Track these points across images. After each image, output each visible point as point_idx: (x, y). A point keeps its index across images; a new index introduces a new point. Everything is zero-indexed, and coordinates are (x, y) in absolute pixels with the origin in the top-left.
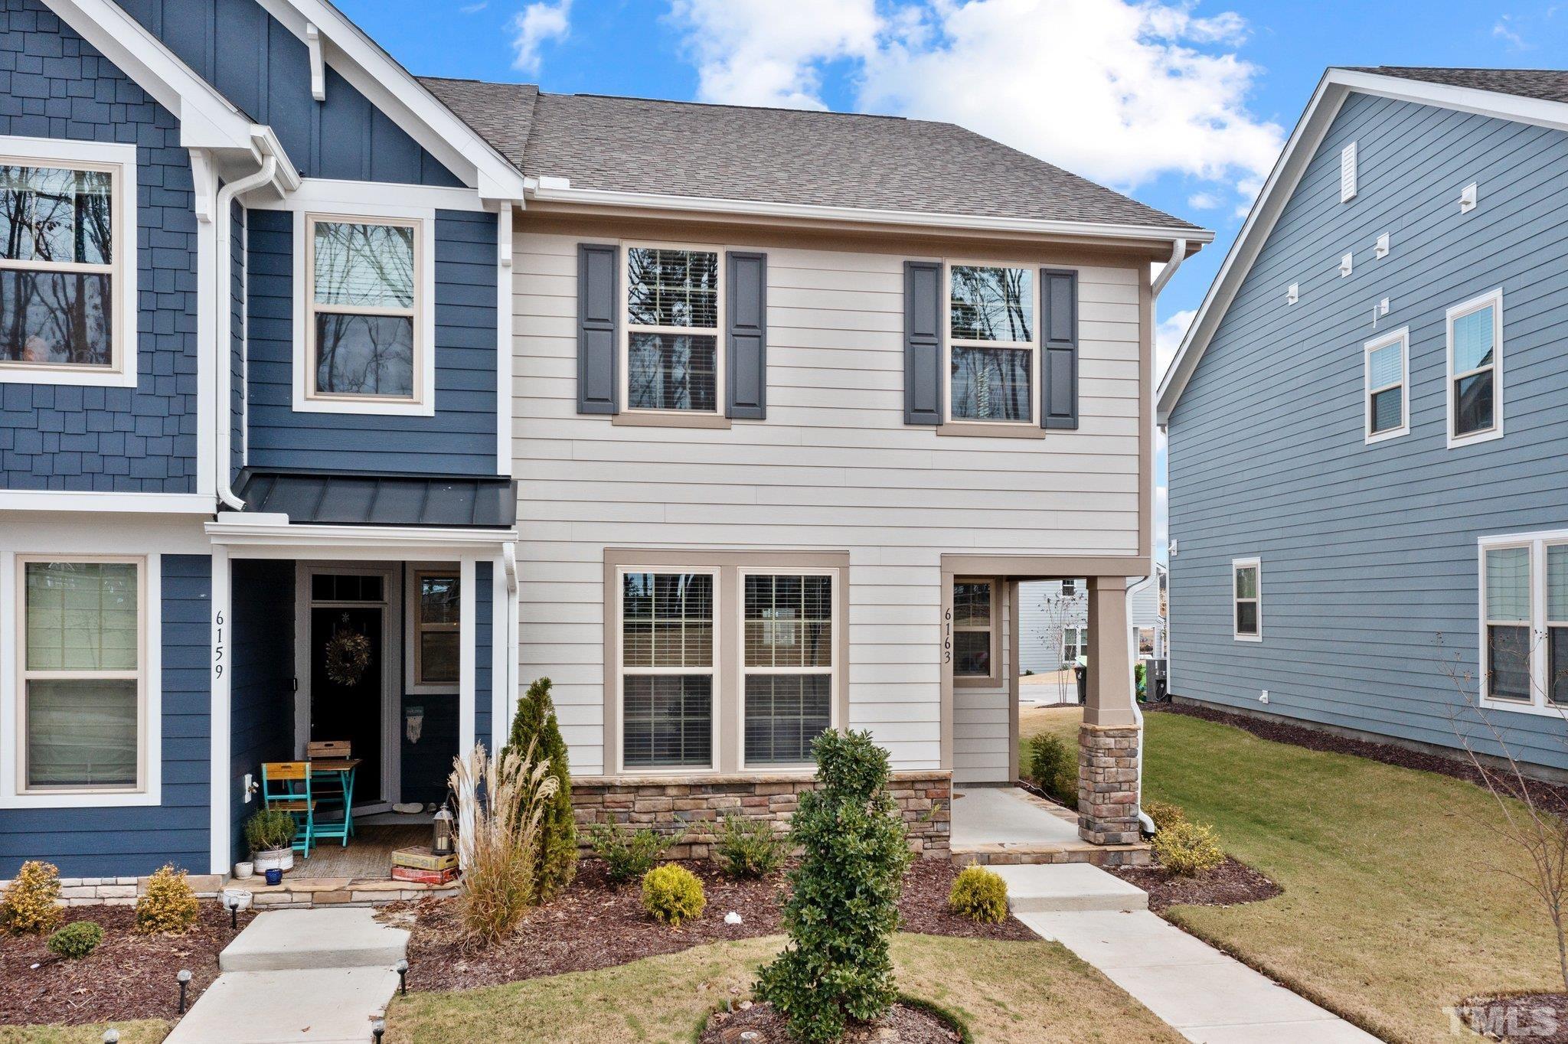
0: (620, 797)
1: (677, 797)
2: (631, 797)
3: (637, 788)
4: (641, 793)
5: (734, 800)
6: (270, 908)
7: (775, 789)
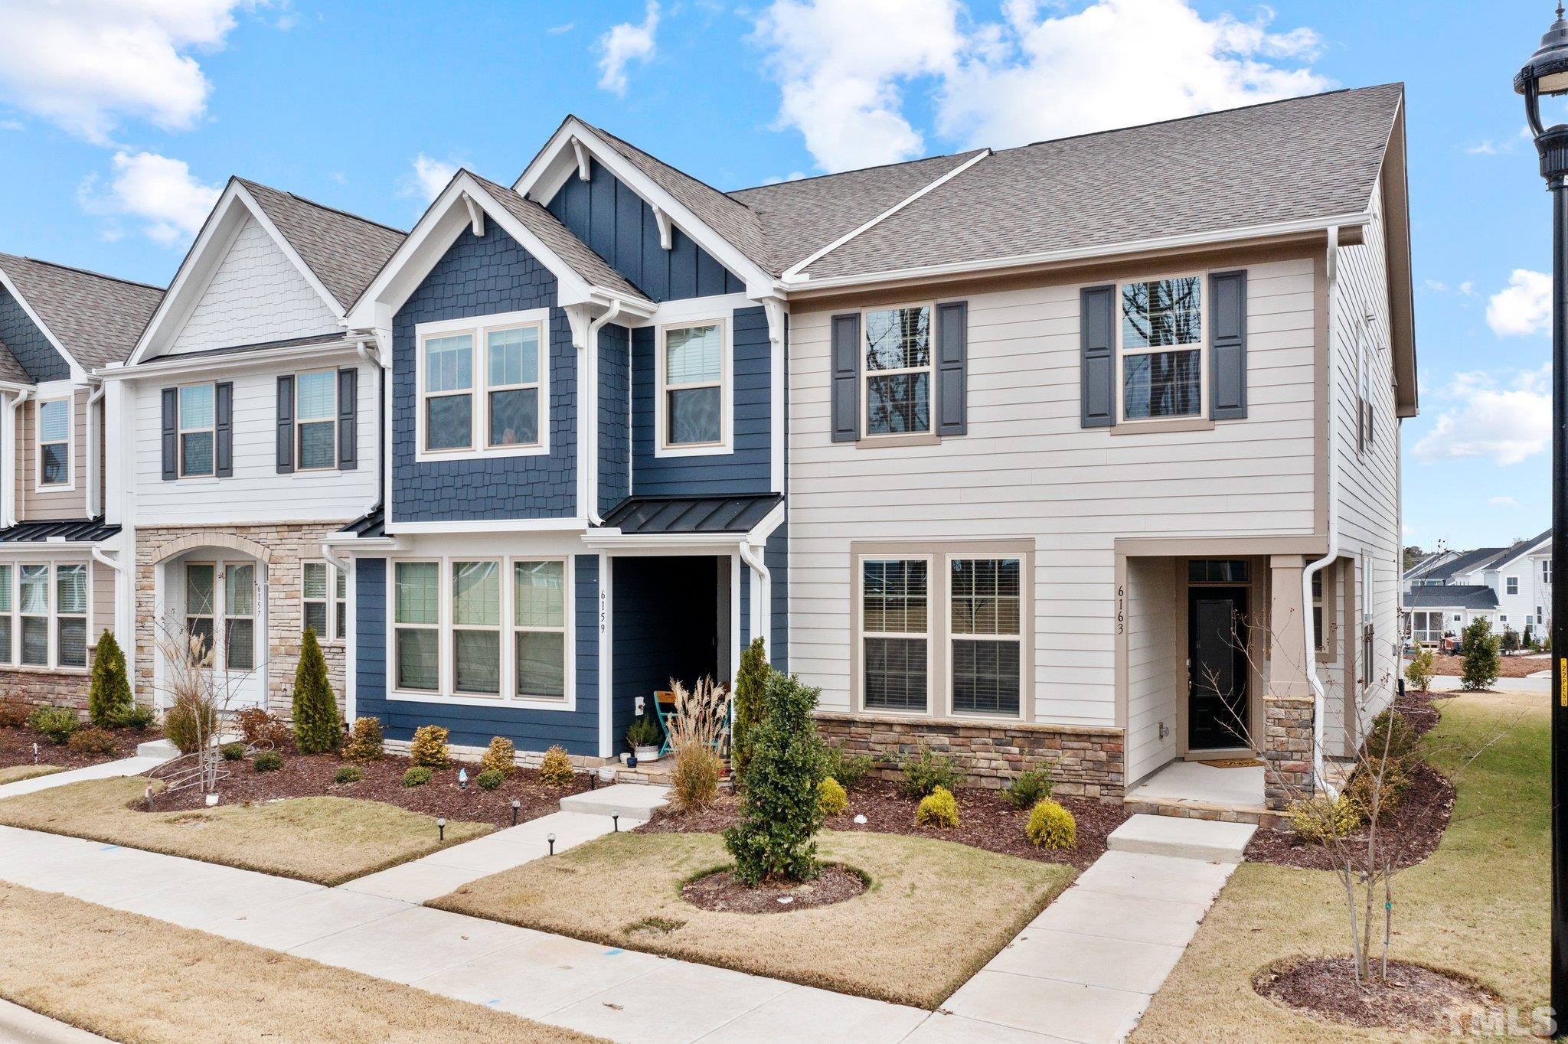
0: (861, 730)
1: (901, 734)
2: (869, 730)
3: (873, 724)
4: (876, 728)
5: (944, 740)
6: (626, 782)
7: (974, 733)
